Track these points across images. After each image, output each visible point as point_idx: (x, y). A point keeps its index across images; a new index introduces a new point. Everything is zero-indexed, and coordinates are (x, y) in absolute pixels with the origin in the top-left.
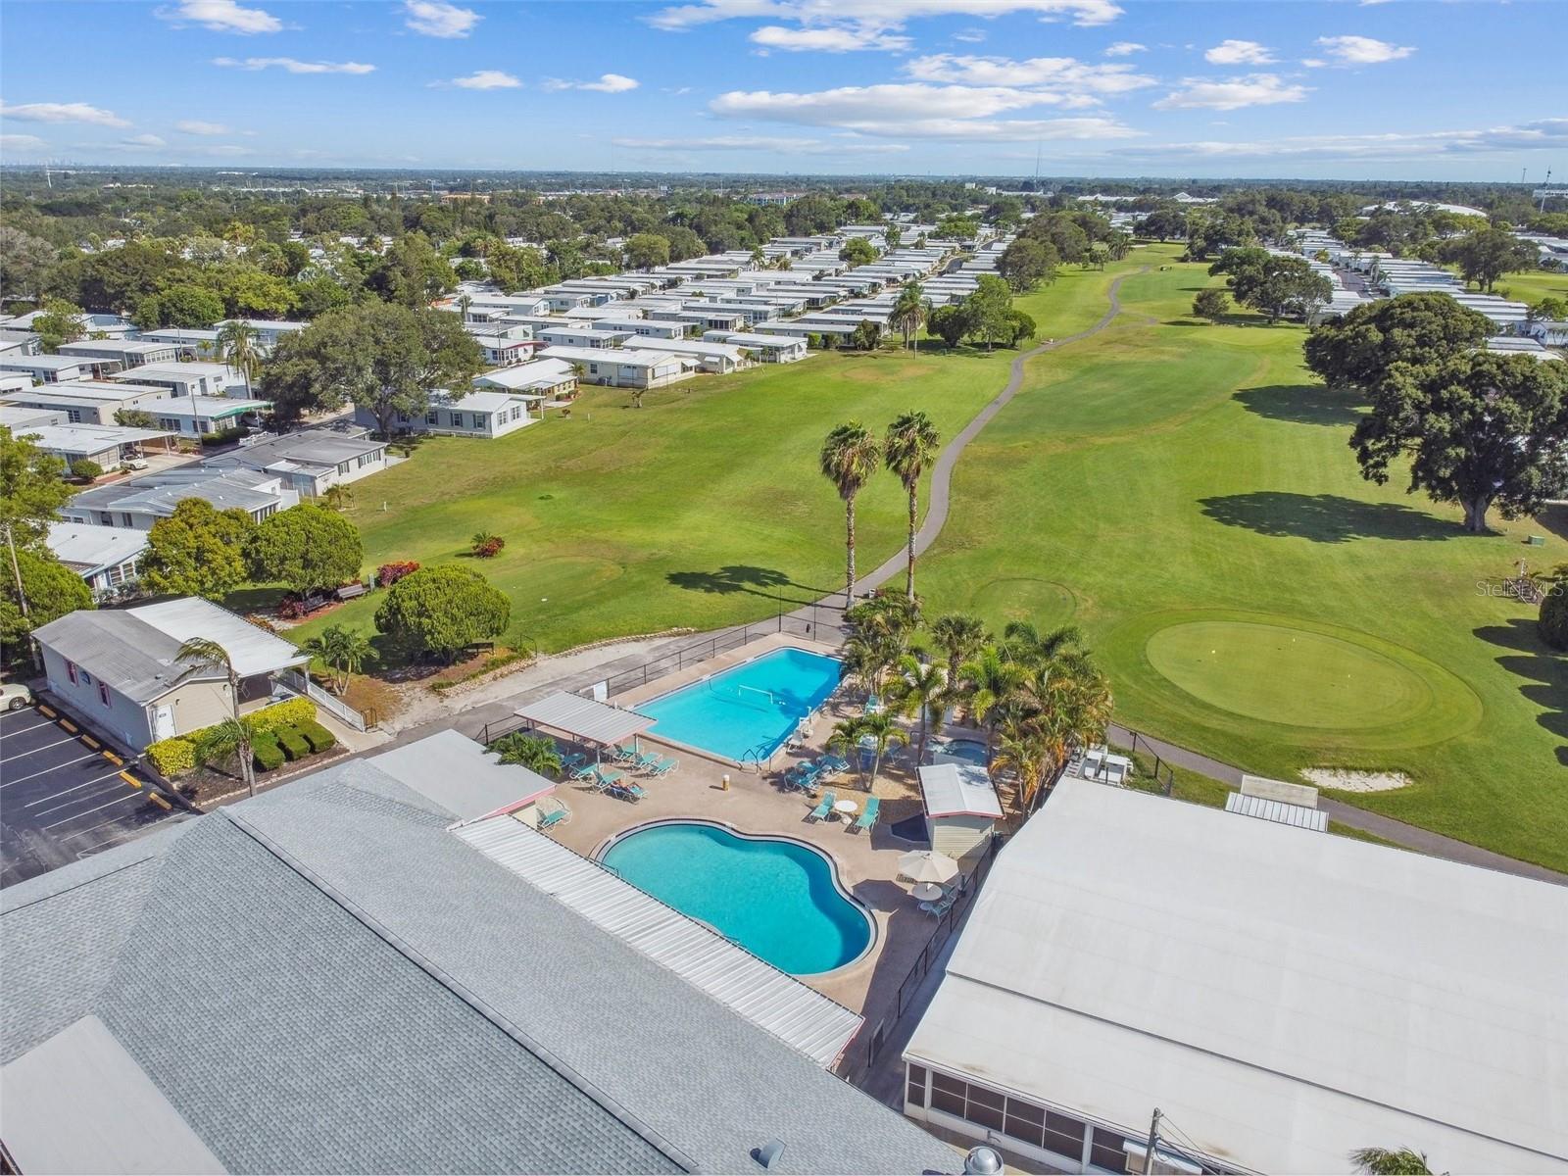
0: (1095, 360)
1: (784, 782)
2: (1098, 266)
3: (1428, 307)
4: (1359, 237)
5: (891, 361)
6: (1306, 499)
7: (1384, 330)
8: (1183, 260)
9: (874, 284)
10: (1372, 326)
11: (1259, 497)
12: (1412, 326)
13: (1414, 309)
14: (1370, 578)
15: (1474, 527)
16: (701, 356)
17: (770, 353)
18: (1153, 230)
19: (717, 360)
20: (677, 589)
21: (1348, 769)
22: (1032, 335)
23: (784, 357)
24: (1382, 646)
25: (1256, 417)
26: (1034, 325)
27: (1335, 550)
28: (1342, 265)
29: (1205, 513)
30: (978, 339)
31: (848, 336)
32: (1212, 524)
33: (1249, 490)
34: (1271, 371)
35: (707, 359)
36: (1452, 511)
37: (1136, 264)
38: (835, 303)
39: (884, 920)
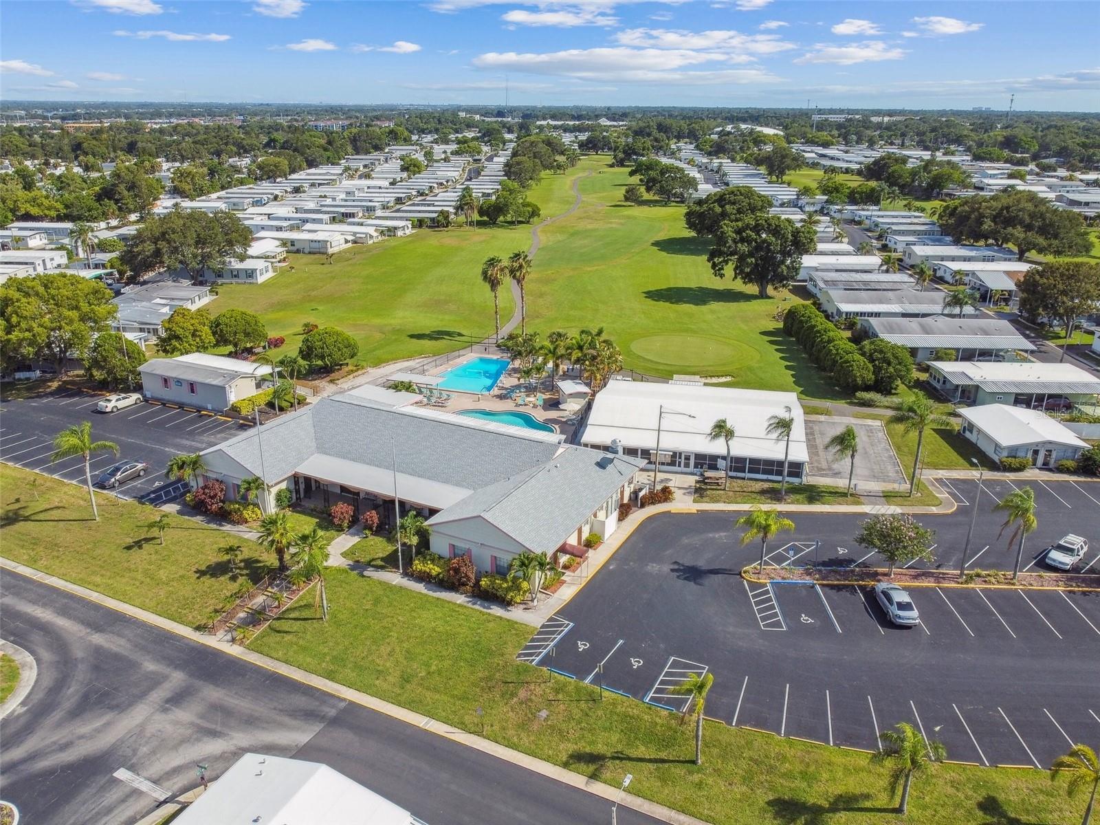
0: (576, 229)
1: (501, 397)
2: (562, 172)
3: (741, 194)
4: (712, 150)
5: (463, 233)
6: (690, 289)
7: (722, 206)
8: (612, 166)
9: (431, 187)
10: (716, 204)
11: (669, 289)
12: (734, 203)
13: (735, 195)
14: (719, 318)
15: (763, 295)
16: (354, 234)
17: (392, 231)
18: (590, 146)
19: (364, 236)
20: (414, 341)
21: (711, 376)
22: (539, 215)
23: (400, 233)
24: (724, 340)
25: (664, 254)
26: (539, 210)
27: (704, 308)
28: (703, 167)
29: (646, 297)
30: (509, 218)
31: (433, 220)
32: (650, 302)
33: (664, 287)
34: (669, 231)
35: (358, 235)
36: (753, 289)
37: (584, 169)
38: (410, 199)
39: (557, 427)
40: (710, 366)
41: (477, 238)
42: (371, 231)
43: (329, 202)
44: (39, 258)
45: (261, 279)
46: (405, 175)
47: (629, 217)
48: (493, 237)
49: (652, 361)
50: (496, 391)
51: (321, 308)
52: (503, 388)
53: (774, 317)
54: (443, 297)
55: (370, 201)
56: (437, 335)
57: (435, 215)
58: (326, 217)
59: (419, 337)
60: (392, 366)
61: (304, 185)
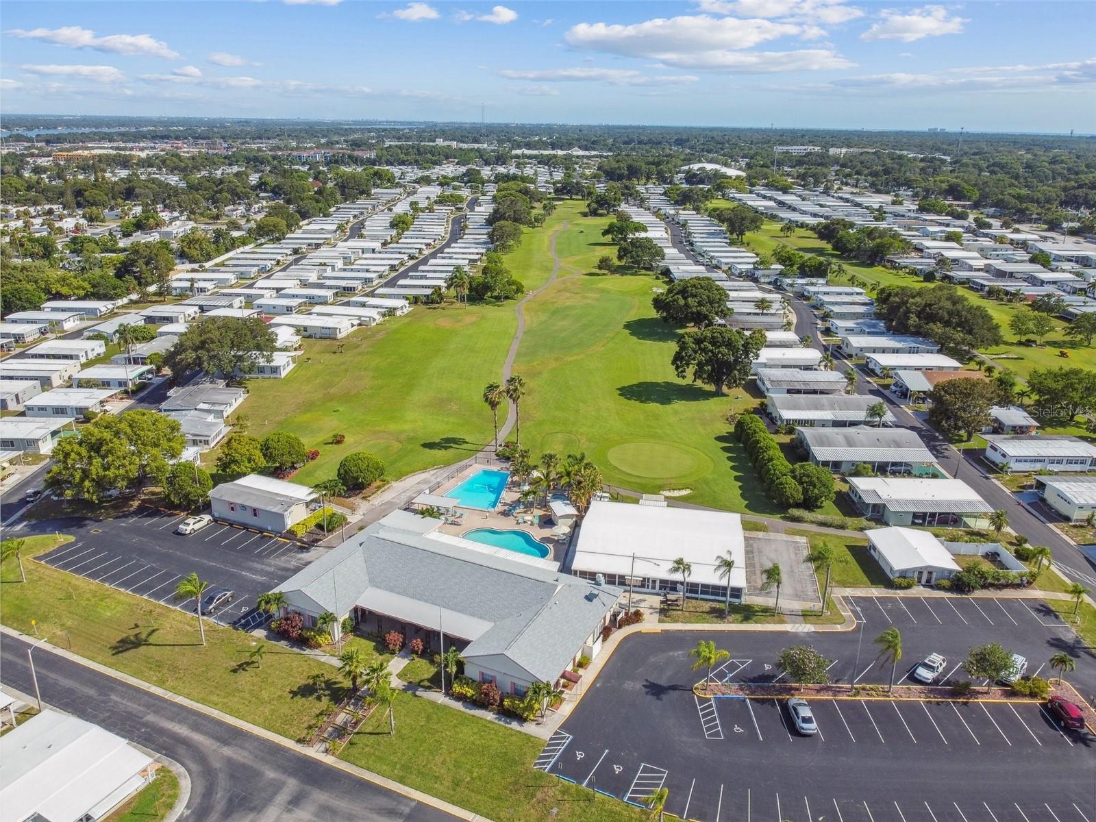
1: (505, 514)
2: (539, 225)
4: (679, 199)
5: (455, 312)
6: (657, 384)
8: (585, 215)
9: (420, 249)
11: (640, 385)
12: (696, 296)
13: (697, 288)
14: (681, 420)
15: (719, 394)
16: (360, 317)
17: (391, 312)
18: (566, 190)
19: (368, 319)
20: (427, 450)
21: (673, 490)
23: (398, 313)
24: (684, 447)
25: (634, 339)
26: (522, 286)
27: (668, 407)
29: (620, 395)
30: (496, 294)
31: (427, 296)
32: (623, 400)
33: (635, 382)
35: (362, 319)
36: (711, 388)
37: (560, 219)
38: (402, 265)
39: (551, 546)
40: (672, 478)
41: (468, 320)
42: (374, 313)
43: (329, 273)
44: (82, 350)
45: (283, 374)
46: (394, 232)
47: (602, 291)
48: (483, 317)
49: (626, 473)
50: (499, 508)
51: (341, 409)
52: (505, 504)
53: (727, 420)
54: (445, 395)
55: (367, 271)
56: (446, 443)
57: (429, 292)
58: (329, 293)
59: (430, 446)
60: (411, 479)
61: (303, 246)
